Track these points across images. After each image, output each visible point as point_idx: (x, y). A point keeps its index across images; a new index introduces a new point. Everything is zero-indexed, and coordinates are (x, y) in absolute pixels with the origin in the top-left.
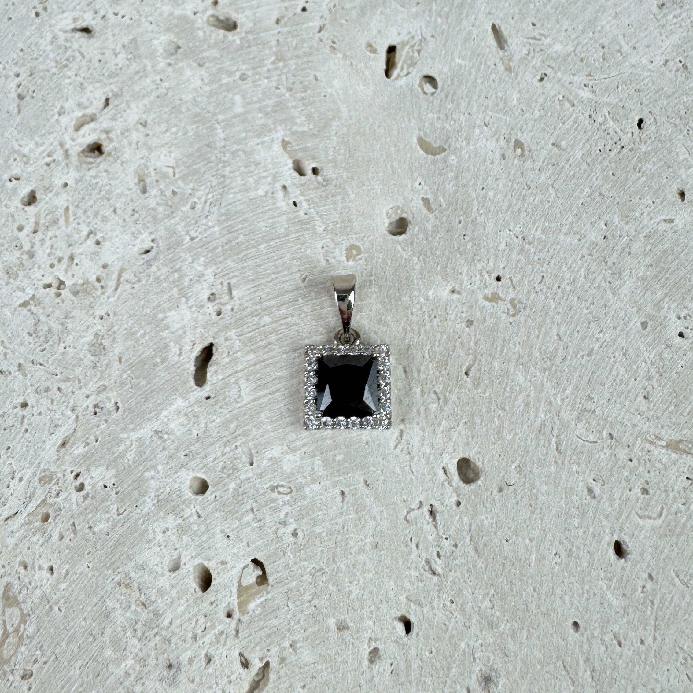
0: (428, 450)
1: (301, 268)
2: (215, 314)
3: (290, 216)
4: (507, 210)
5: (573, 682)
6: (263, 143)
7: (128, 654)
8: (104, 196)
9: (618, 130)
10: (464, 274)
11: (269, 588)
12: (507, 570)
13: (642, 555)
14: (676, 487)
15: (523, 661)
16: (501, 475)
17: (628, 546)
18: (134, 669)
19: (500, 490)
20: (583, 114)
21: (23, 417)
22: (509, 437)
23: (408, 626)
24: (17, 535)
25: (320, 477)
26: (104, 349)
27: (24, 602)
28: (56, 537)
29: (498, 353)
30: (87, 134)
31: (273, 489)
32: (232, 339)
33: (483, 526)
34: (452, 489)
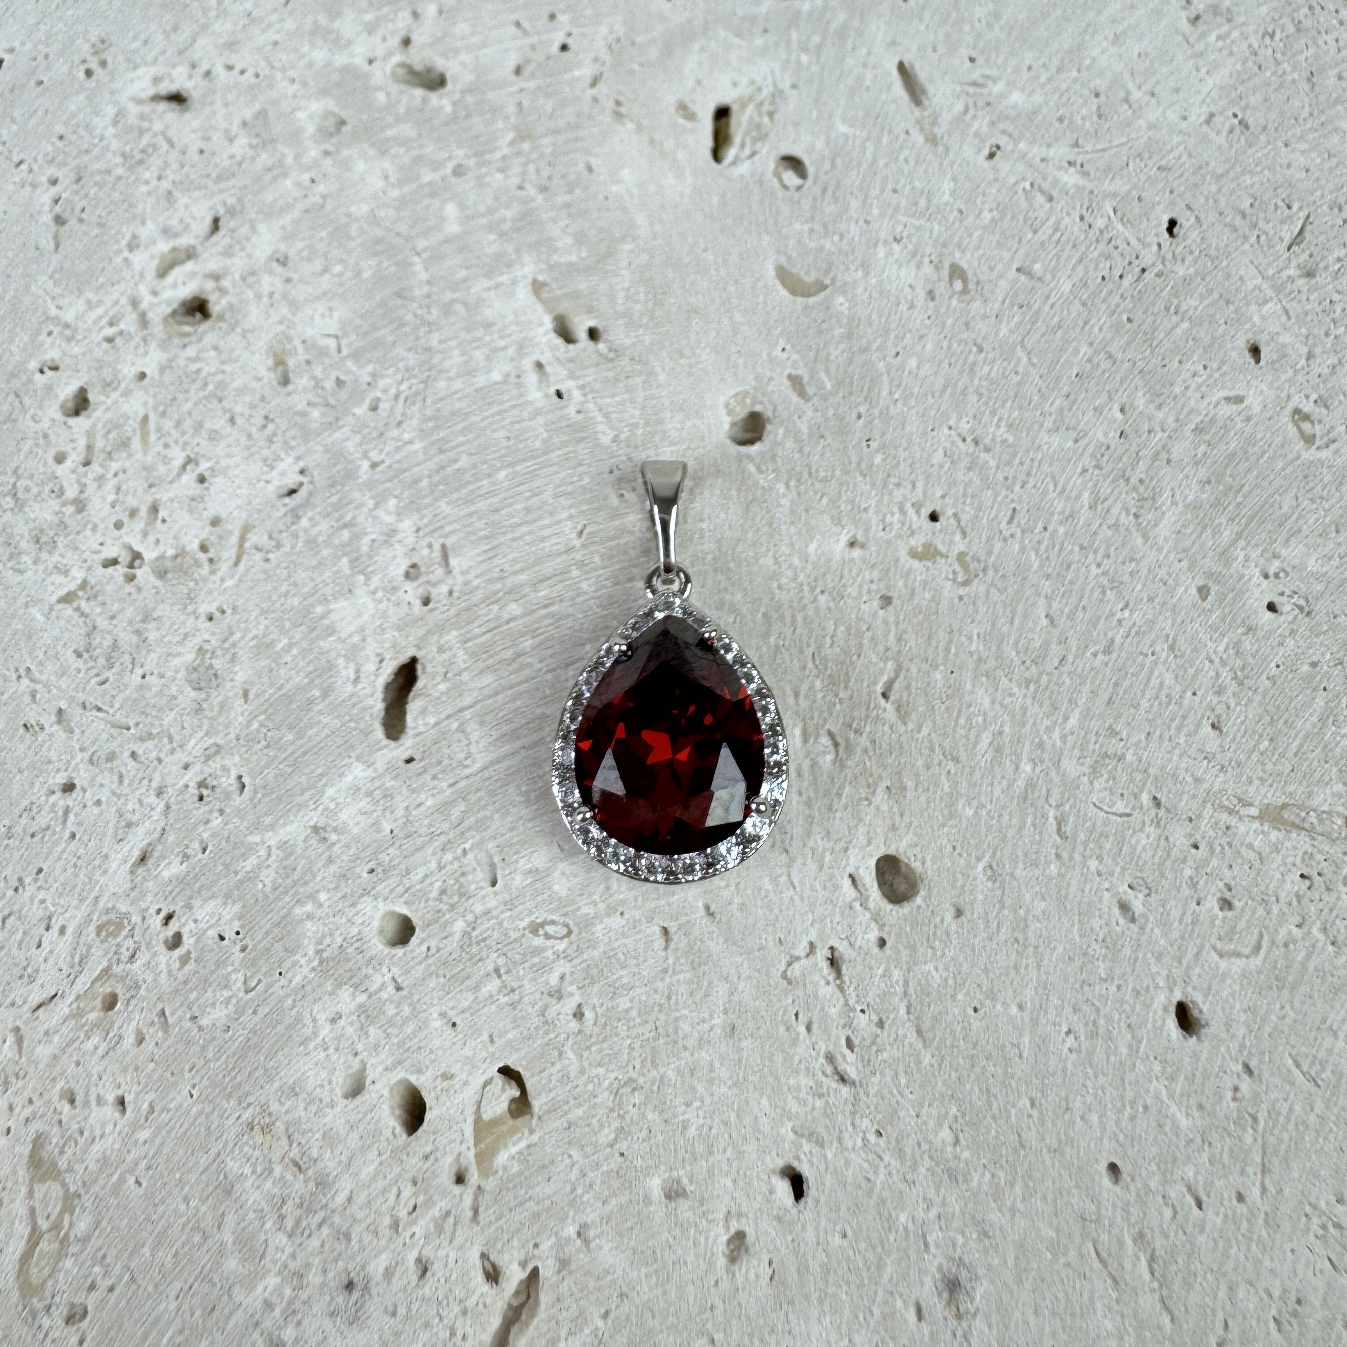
0: (820, 842)
1: (573, 511)
2: (417, 603)
3: (549, 417)
4: (943, 392)
5: (1116, 1281)
6: (497, 286)
7: (268, 1266)
8: (213, 395)
9: (1134, 242)
10: (871, 511)
11: (534, 1122)
12: (978, 1069)
13: (1228, 1026)
14: (1282, 895)
15: (1021, 1245)
16: (959, 884)
17: (1201, 1011)
18: (281, 1296)
19: (959, 913)
20: (1068, 214)
21: (67, 811)
22: (969, 812)
23: (798, 1184)
24: (56, 1039)
25: (623, 902)
26: (215, 675)
27: (70, 1169)
28: (129, 1039)
29: (941, 655)
30: (180, 283)
31: (535, 929)
32: (451, 649)
33: (929, 984)
34: (868, 916)
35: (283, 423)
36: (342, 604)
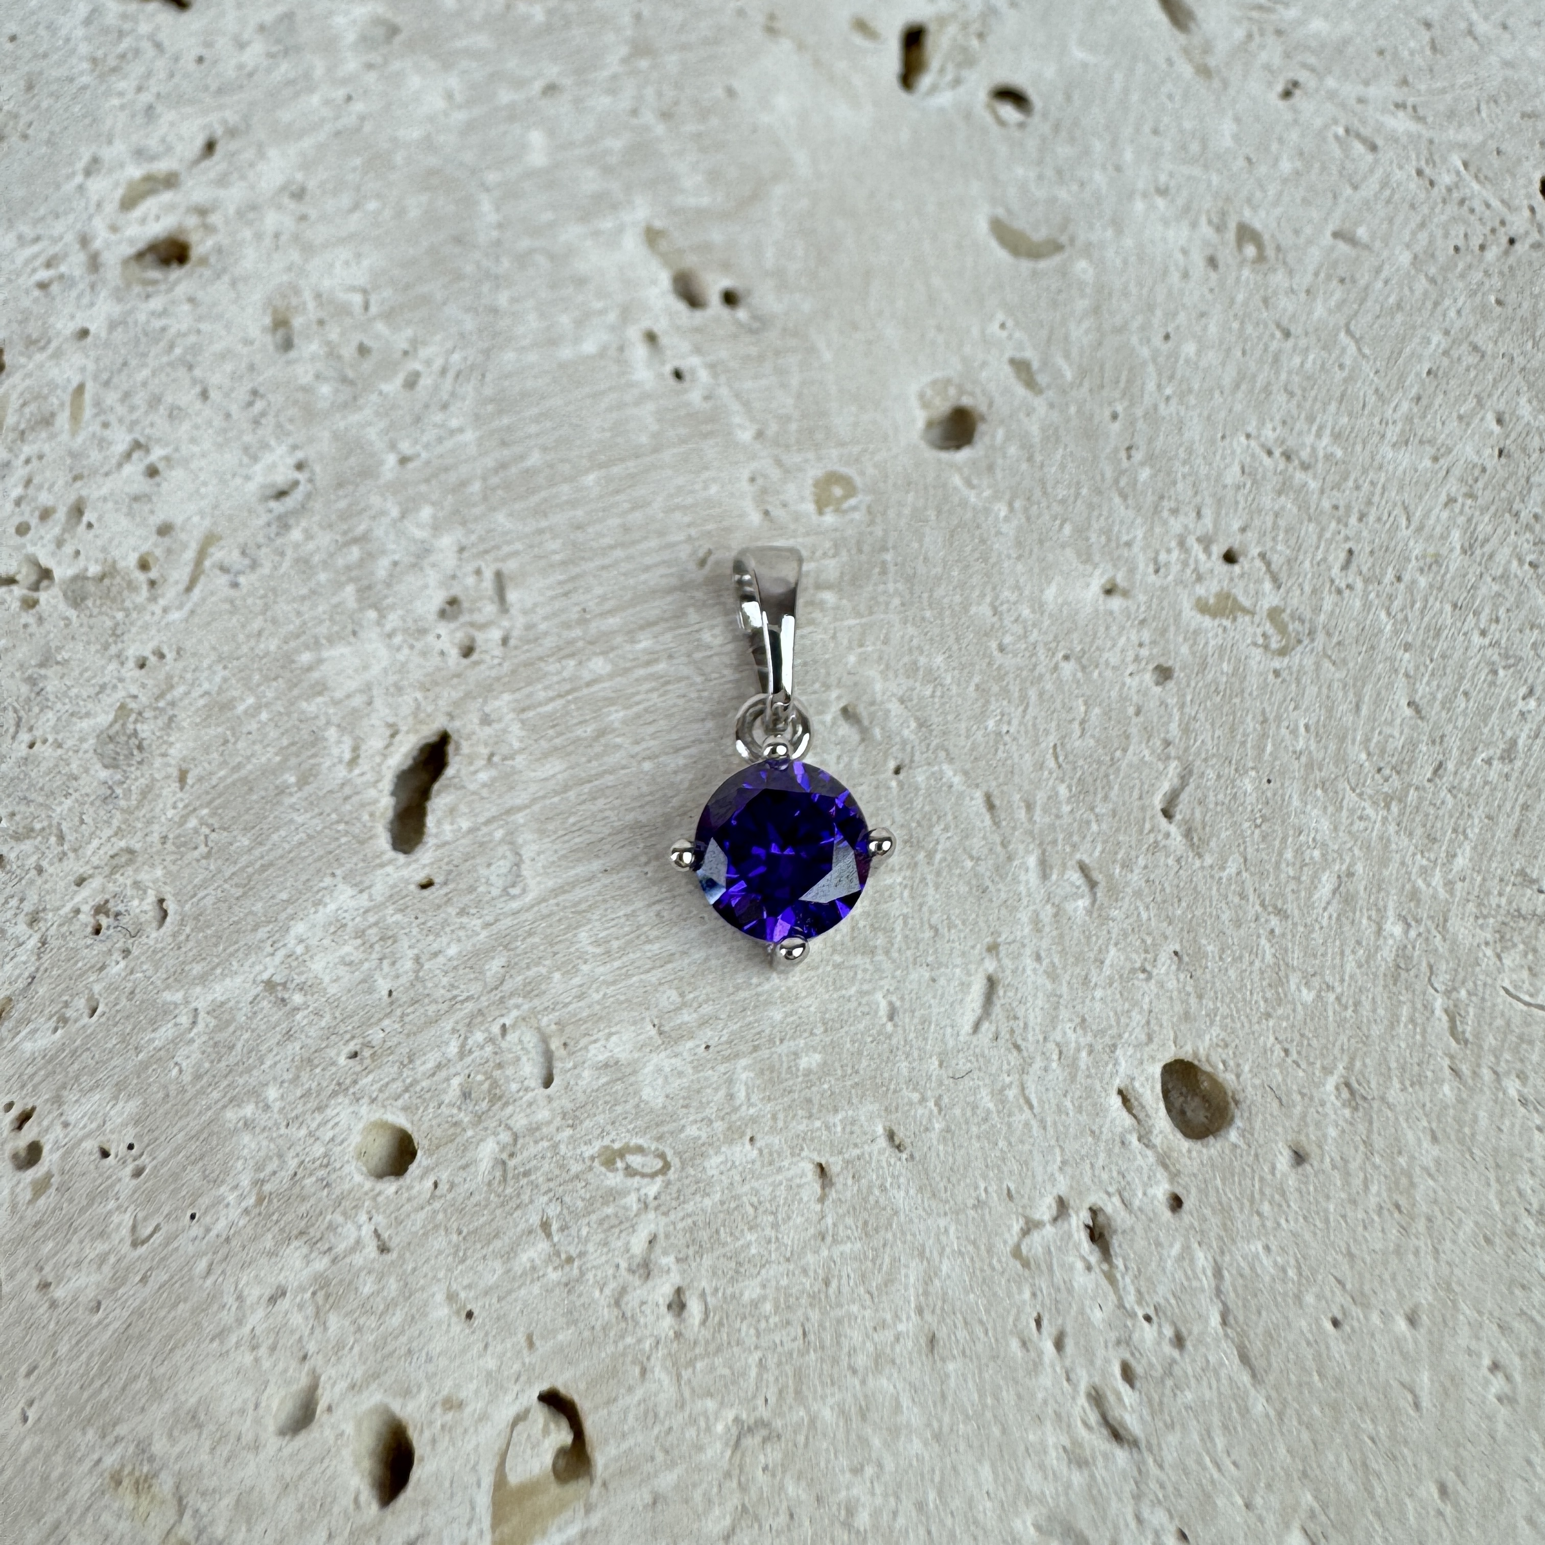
0: (1071, 1036)
1: (693, 532)
2: (454, 653)
3: (662, 403)
6: (596, 234)
8: (181, 361)
9: (1495, 203)
10: (1137, 546)
11: (596, 1490)
16: (1298, 1108)
19: (1299, 1159)
20: (1400, 167)
22: (1308, 996)
25: (754, 1120)
26: (140, 747)
29: (1251, 755)
30: (151, 218)
31: (610, 1158)
32: (500, 720)
33: (1255, 1275)
34: (1151, 1157)
35: (277, 399)
36: (341, 650)
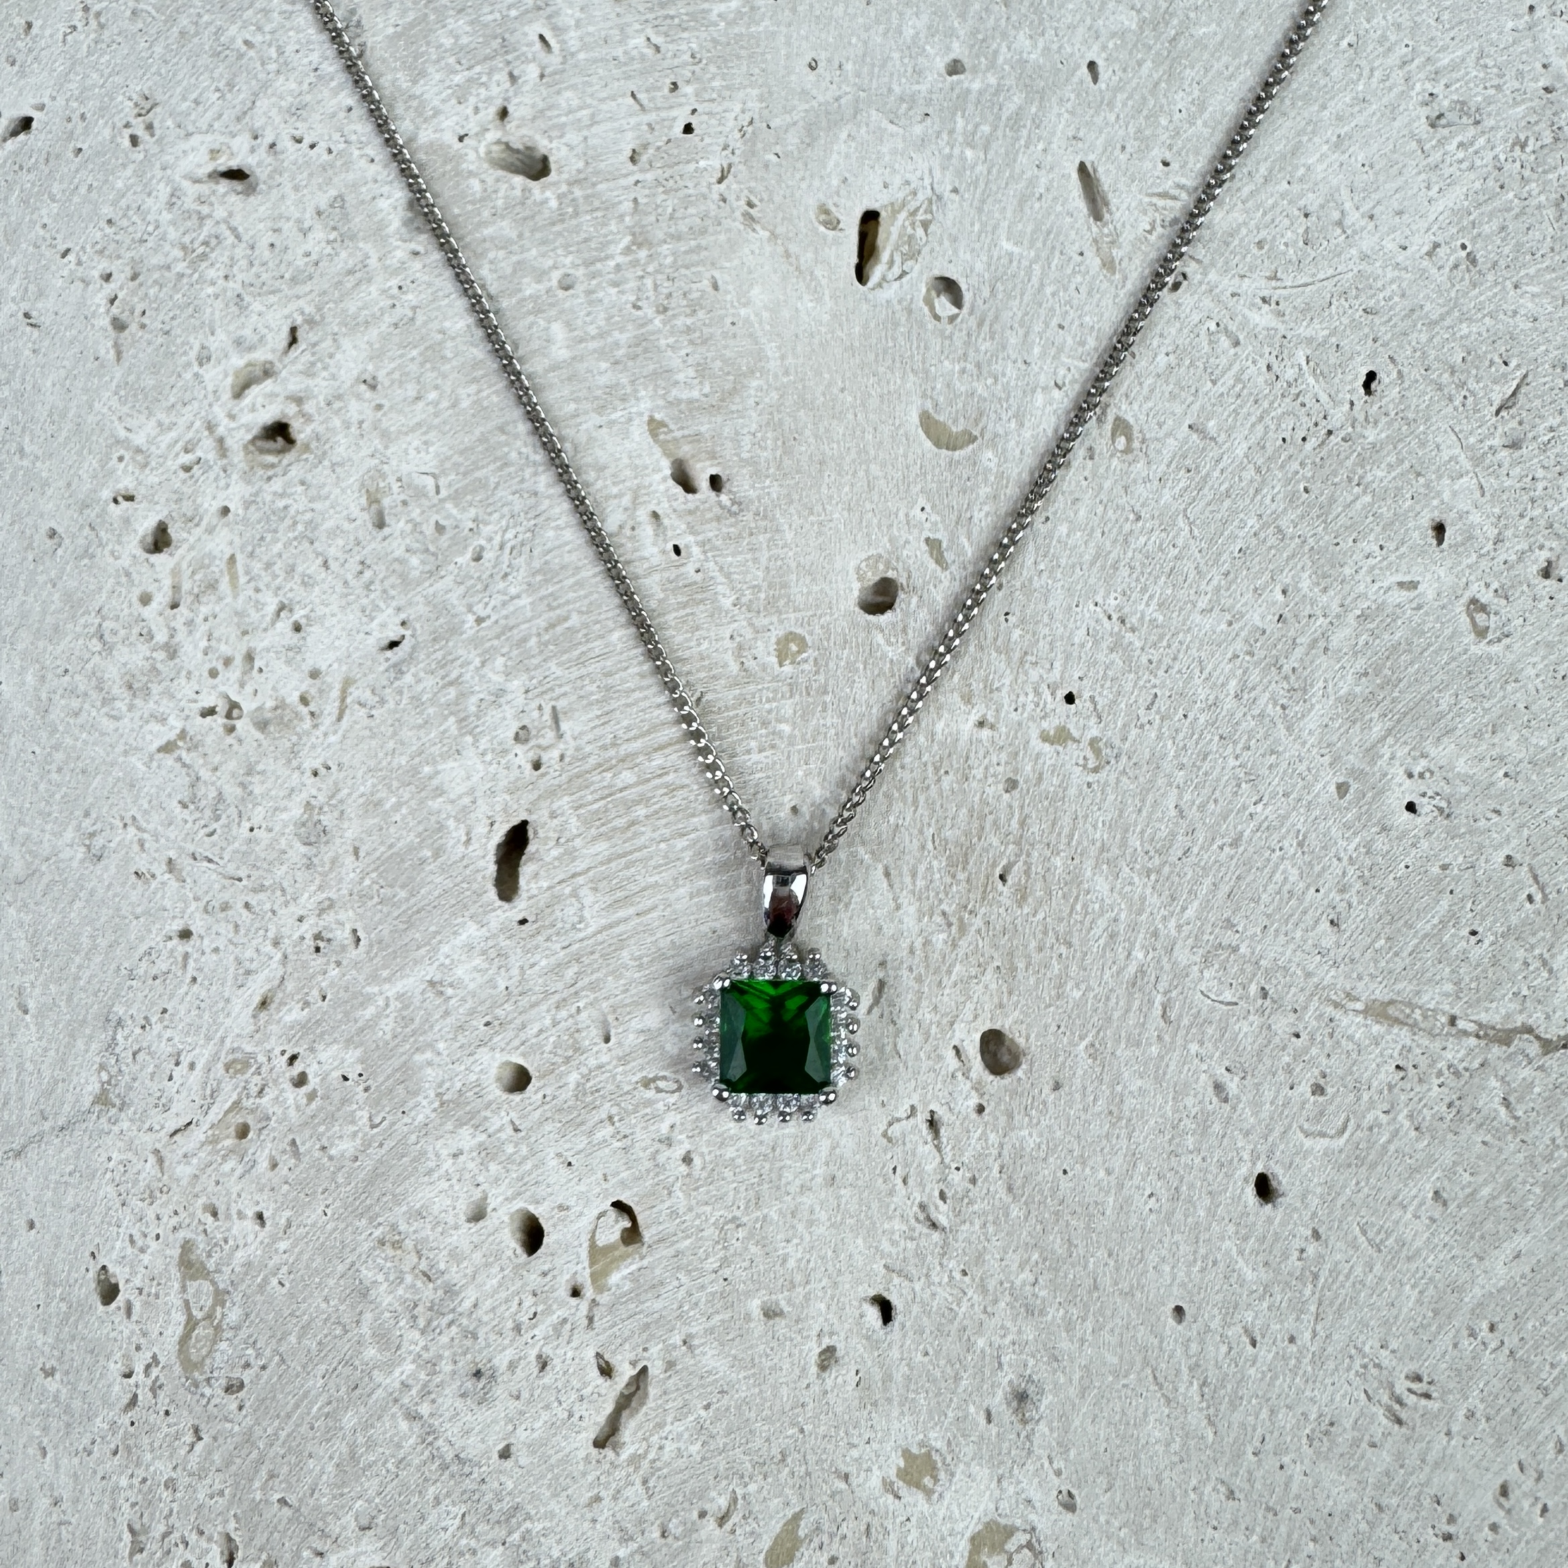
0: (928, 1016)
2: (529, 767)
3: (666, 575)
4: (1092, 564)
5: (1168, 1401)
6: (611, 423)
7: (405, 1355)
8: (302, 537)
9: (1324, 398)
10: (1005, 690)
11: (644, 1250)
12: (1062, 1223)
13: (1304, 1197)
14: (1375, 1084)
15: (1086, 1369)
16: (1061, 1059)
17: (1280, 1183)
18: (417, 1379)
19: (1057, 1087)
20: (1254, 362)
21: (186, 956)
22: (1077, 994)
23: (886, 1310)
24: (195, 1161)
26: (324, 831)
27: (218, 1271)
28: (264, 1164)
29: (1064, 840)
30: (258, 406)
31: (647, 1083)
32: (562, 814)
33: (1023, 1149)
34: (969, 1084)
35: (381, 569)
36: (451, 764)
